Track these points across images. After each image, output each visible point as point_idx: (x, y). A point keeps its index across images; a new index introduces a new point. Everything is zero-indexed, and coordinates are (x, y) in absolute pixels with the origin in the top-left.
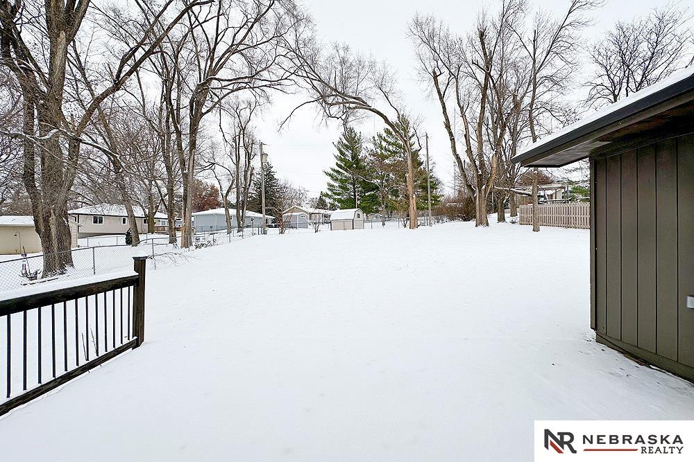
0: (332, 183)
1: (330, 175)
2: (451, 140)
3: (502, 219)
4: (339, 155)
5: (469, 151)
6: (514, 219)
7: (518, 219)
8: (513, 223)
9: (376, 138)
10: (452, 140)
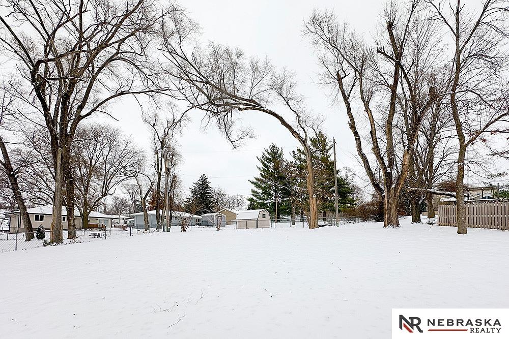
0: (256, 189)
1: (255, 183)
2: (356, 139)
3: (417, 220)
4: (263, 167)
5: (376, 149)
6: (431, 220)
7: (437, 221)
8: (430, 224)
9: (296, 152)
10: (358, 139)
